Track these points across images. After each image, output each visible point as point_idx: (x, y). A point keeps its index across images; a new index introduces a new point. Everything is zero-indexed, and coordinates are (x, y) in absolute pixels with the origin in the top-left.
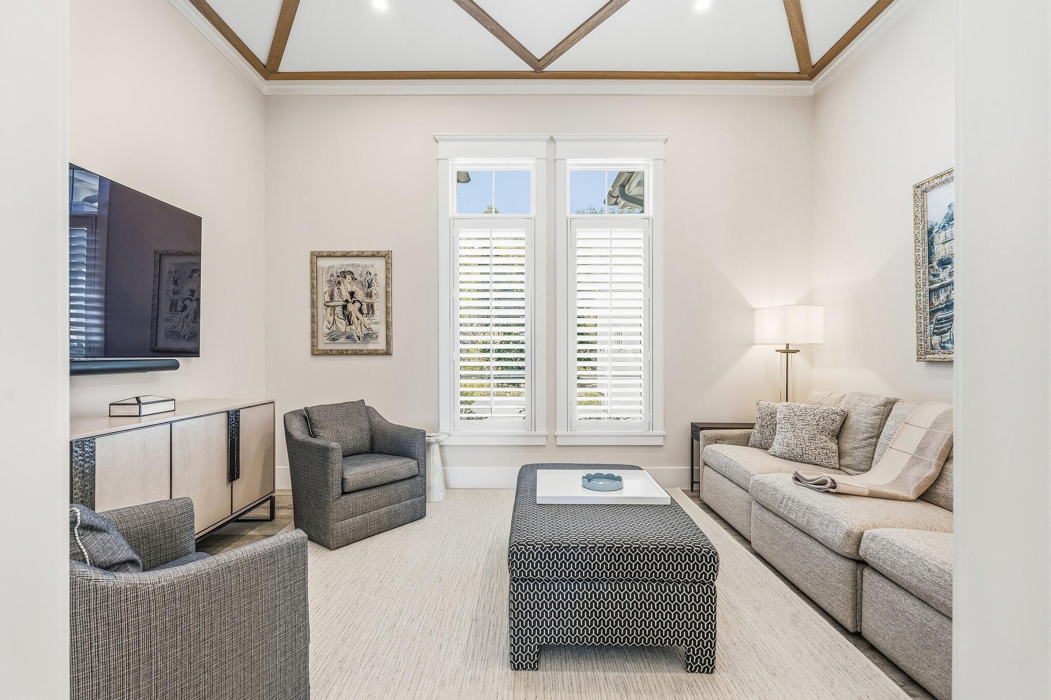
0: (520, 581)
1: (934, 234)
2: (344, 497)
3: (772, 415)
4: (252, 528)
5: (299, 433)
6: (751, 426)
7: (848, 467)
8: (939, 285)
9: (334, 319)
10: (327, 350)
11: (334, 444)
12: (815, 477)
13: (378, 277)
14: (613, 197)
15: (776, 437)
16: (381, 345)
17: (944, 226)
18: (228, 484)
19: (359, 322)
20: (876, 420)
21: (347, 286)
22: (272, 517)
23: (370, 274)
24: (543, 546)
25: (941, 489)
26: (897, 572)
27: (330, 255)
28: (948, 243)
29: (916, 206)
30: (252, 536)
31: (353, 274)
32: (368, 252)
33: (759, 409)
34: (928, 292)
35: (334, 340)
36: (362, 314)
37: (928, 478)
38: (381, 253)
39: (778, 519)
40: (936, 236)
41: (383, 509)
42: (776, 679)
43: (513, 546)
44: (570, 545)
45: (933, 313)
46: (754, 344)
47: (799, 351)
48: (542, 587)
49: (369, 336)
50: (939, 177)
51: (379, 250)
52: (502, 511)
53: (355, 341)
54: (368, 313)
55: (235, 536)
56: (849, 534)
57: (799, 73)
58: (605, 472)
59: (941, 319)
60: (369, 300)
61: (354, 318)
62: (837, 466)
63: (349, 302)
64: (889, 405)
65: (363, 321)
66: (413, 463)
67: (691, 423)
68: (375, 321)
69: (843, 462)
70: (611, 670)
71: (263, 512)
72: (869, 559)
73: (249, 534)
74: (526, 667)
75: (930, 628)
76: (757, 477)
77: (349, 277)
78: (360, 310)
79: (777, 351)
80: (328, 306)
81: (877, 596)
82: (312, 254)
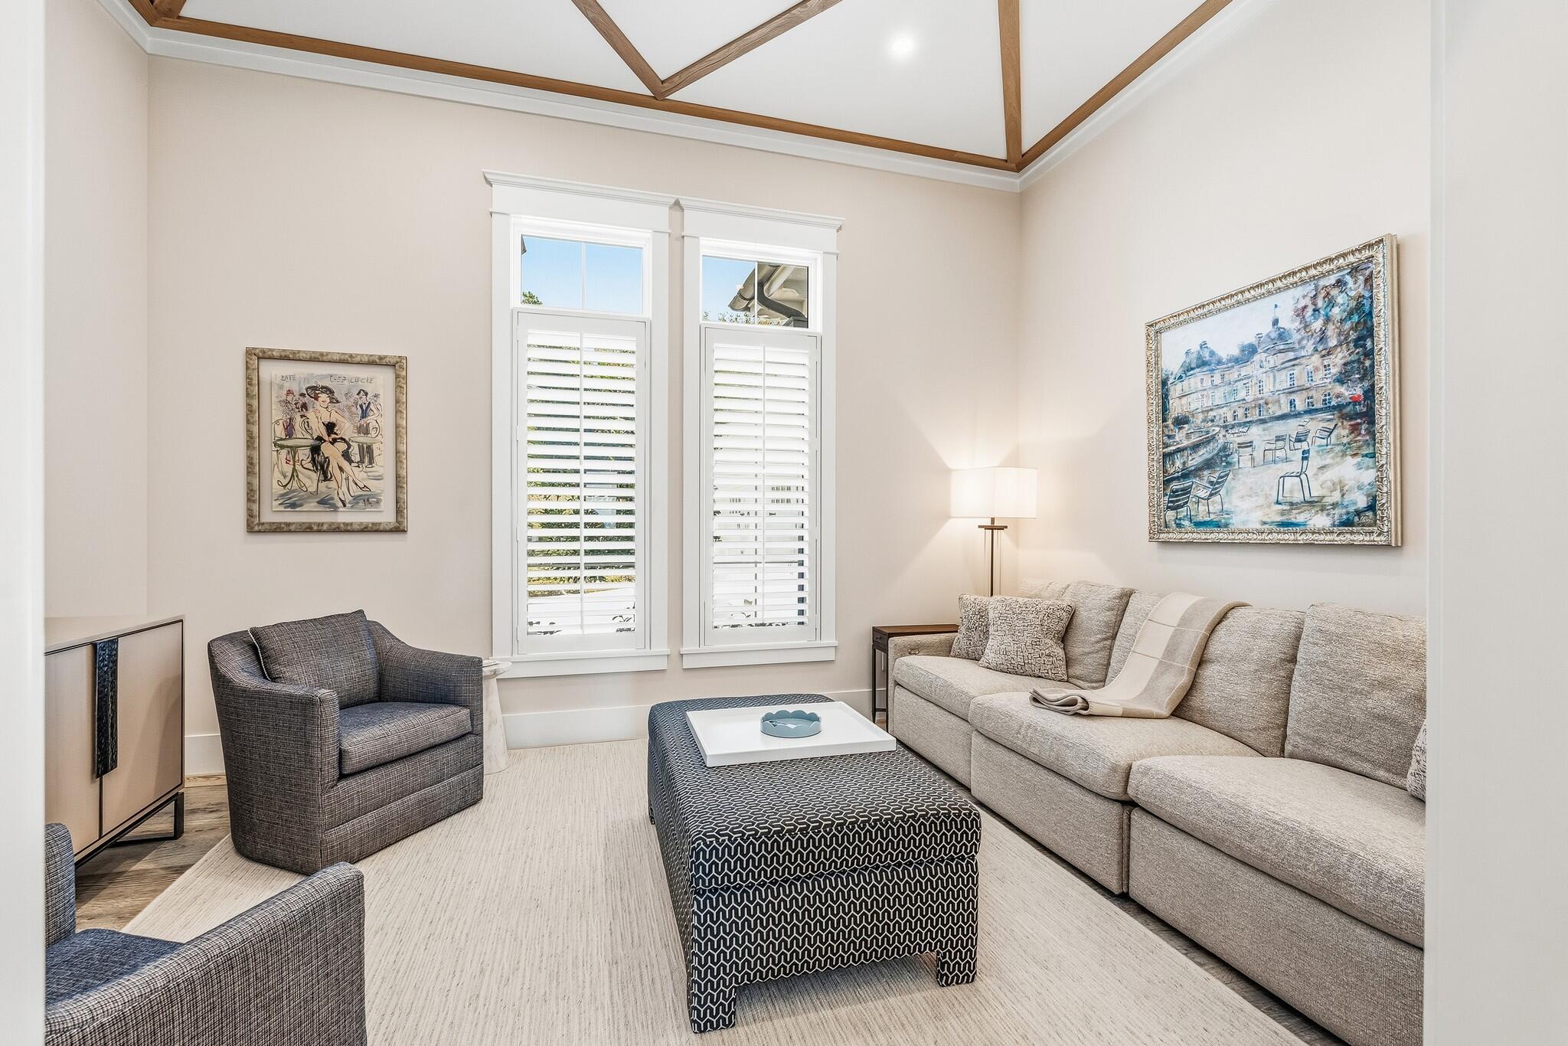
0: (707, 893)
1: (1169, 385)
2: (343, 784)
3: (982, 613)
4: (138, 857)
5: (242, 674)
6: (953, 629)
7: (1078, 678)
8: (1174, 448)
9: (294, 470)
10: (280, 523)
11: (323, 692)
12: (1059, 696)
13: (381, 400)
14: (745, 299)
15: (990, 642)
16: (386, 515)
17: (1181, 377)
18: (92, 781)
19: (344, 476)
20: (1109, 616)
21: (319, 414)
22: (178, 831)
23: (366, 394)
24: (744, 834)
25: (1195, 701)
26: (1177, 812)
27: (286, 357)
28: (1185, 399)
29: (1149, 349)
30: (141, 875)
31: (332, 392)
32: (362, 355)
33: (964, 606)
34: (1162, 457)
35: (293, 505)
36: (350, 461)
37: (1182, 687)
38: (387, 360)
39: (1012, 755)
40: (1172, 389)
41: (412, 796)
42: (1051, 974)
43: (697, 839)
44: (783, 828)
45: (1167, 483)
46: (950, 517)
47: (1006, 527)
48: (742, 898)
49: (367, 499)
50: (1175, 316)
51: (383, 353)
52: (608, 778)
53: (335, 509)
54: (362, 461)
55: (103, 876)
56: (1114, 769)
57: (1006, 161)
58: (791, 708)
59: (1177, 491)
60: (362, 439)
61: (333, 468)
62: (1065, 678)
63: (325, 441)
64: (1126, 596)
65: (351, 473)
66: (464, 713)
67: (873, 628)
68: (376, 474)
69: (1073, 671)
70: (840, 1005)
71: (162, 824)
72: (1142, 799)
73: (134, 868)
74: (718, 1025)
75: (1220, 878)
76: (980, 699)
77: (323, 397)
78: (346, 455)
79: (980, 527)
80: (282, 447)
81: (1151, 844)
82: (249, 352)
